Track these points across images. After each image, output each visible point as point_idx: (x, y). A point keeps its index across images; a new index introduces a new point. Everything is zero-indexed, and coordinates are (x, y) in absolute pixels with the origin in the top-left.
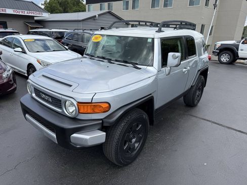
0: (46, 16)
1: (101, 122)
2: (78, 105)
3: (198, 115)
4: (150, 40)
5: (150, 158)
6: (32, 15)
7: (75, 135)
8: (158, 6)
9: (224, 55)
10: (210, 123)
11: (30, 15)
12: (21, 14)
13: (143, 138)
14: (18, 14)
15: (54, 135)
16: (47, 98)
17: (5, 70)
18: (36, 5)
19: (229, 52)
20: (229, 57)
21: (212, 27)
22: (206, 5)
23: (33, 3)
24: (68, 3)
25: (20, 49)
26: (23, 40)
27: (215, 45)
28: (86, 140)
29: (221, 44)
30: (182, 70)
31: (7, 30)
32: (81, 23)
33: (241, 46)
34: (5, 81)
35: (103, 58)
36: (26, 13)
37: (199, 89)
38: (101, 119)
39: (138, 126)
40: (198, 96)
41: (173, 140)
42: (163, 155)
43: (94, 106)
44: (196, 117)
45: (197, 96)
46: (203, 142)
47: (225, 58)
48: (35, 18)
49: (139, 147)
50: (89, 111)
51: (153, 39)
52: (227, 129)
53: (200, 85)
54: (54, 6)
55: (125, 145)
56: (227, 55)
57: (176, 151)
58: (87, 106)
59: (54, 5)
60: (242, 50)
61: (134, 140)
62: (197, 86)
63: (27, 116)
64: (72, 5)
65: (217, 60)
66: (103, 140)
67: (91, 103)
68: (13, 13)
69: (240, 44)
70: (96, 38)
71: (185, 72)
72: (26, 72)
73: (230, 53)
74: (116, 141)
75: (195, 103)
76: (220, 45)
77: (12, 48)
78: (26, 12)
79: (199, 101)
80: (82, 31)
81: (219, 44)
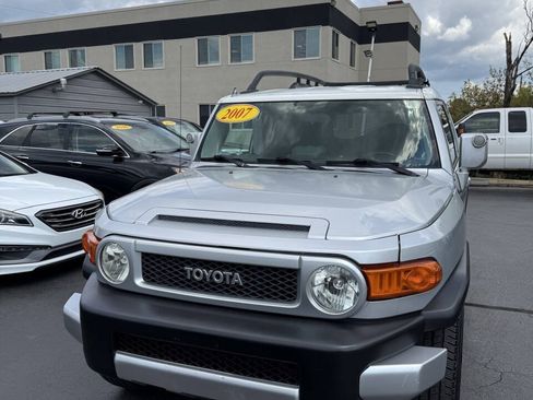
2: (365, 275)
8: (217, 59)
16: (220, 275)
22: (333, 56)
32: (15, 101)
38: (419, 312)
43: (407, 271)
50: (394, 290)
58: (389, 273)
63: (123, 356)
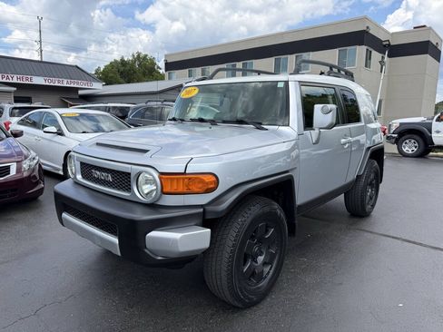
0: (98, 88)
1: (201, 210)
2: (160, 178)
3: (376, 230)
4: (281, 85)
5: (293, 297)
6: (75, 86)
7: (153, 234)
9: (407, 141)
10: (399, 242)
11: (72, 85)
12: (56, 84)
13: (277, 258)
14: (52, 84)
15: (115, 240)
16: (103, 175)
17: (26, 158)
18: (83, 71)
19: (415, 136)
20: (417, 145)
21: (380, 101)
22: (366, 66)
23: (77, 67)
24: (135, 72)
25: (54, 129)
26: (60, 115)
27: (390, 125)
28: (175, 241)
29: (401, 124)
30: (340, 141)
31: (32, 105)
32: (157, 96)
33: (436, 126)
34: (25, 174)
35: (201, 120)
36: (65, 84)
37: (371, 184)
38: (202, 206)
39: (267, 231)
40: (371, 198)
41: (334, 267)
42: (317, 292)
43: (190, 179)
44: (371, 232)
45: (368, 197)
46: (391, 270)
47: (410, 147)
48: (80, 92)
49: (271, 273)
50: (180, 190)
51: (287, 83)
52: (433, 251)
53: (372, 176)
54: (112, 77)
55: (245, 264)
56: (413, 141)
57: (341, 284)
58: (177, 179)
59: (111, 75)
60: (438, 132)
61: (261, 259)
62: (368, 177)
63: (65, 215)
64: (140, 75)
65: (397, 152)
66: (206, 244)
67: (185, 173)
68: (44, 83)
69: (434, 122)
70: (188, 93)
71: (345, 144)
72: (61, 168)
73: (418, 138)
74: (229, 250)
75: (367, 210)
76: (398, 125)
77: (39, 128)
78: (65, 81)
79: (373, 206)
80: (160, 103)
81: (396, 123)
